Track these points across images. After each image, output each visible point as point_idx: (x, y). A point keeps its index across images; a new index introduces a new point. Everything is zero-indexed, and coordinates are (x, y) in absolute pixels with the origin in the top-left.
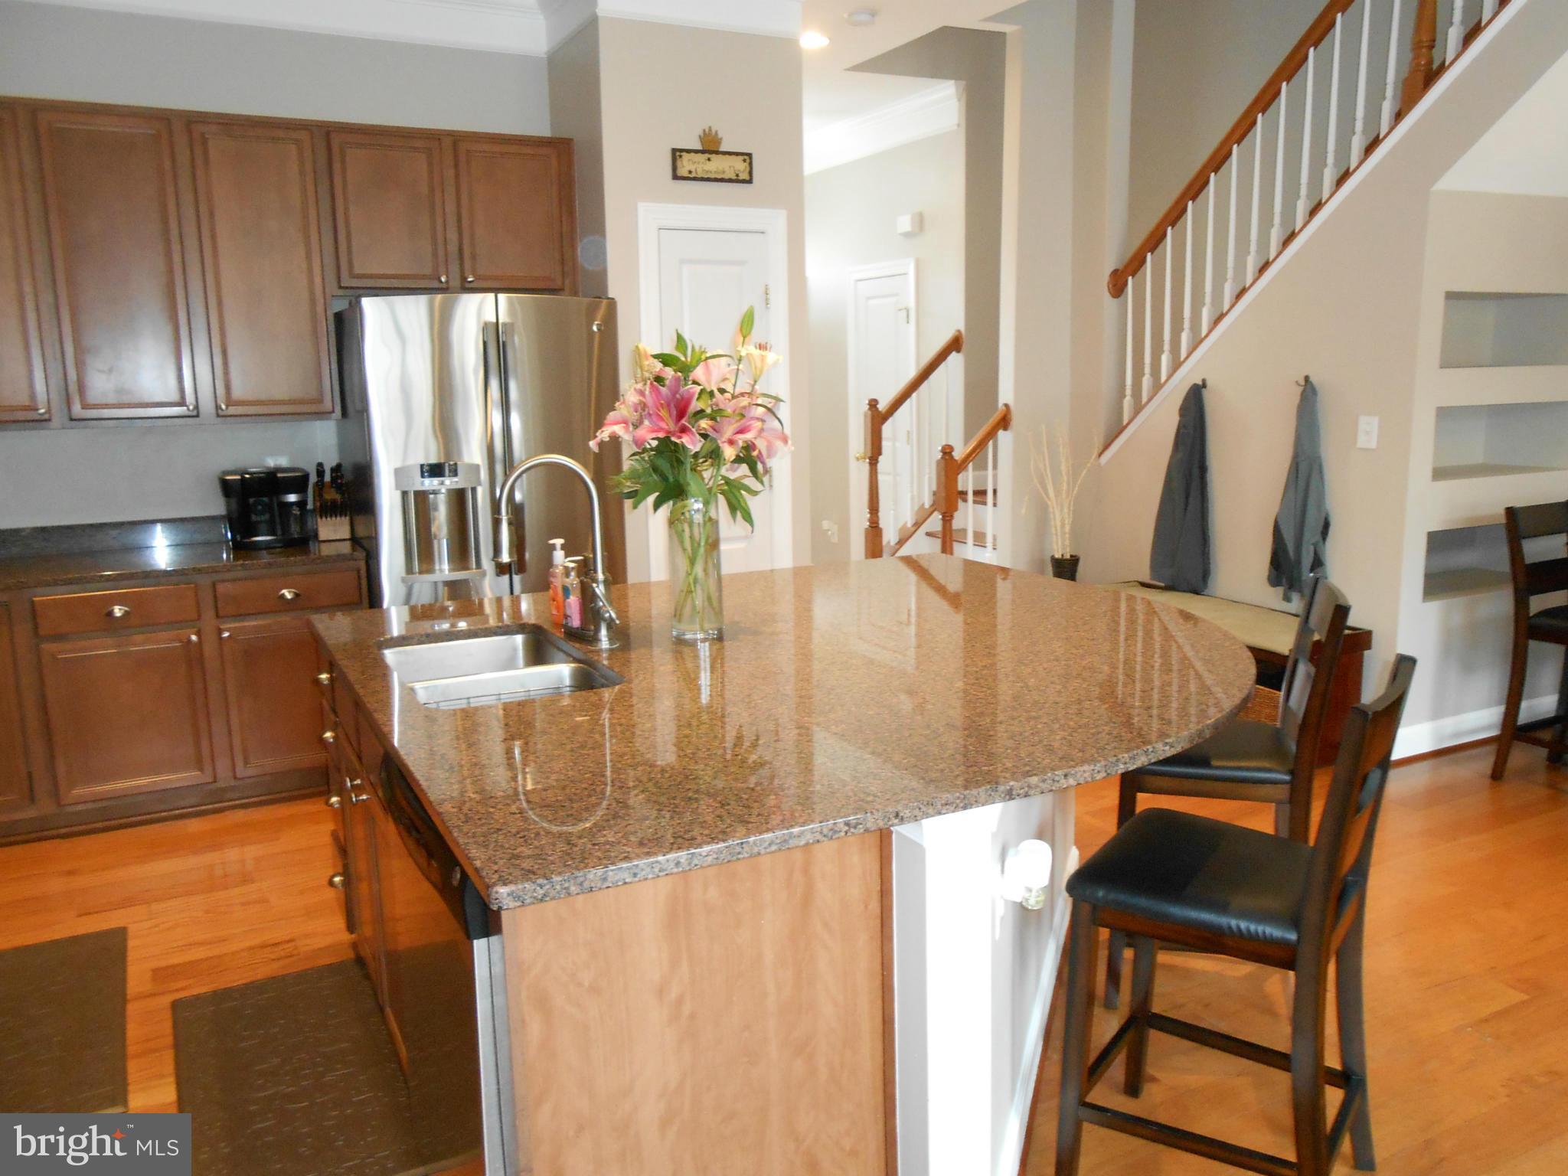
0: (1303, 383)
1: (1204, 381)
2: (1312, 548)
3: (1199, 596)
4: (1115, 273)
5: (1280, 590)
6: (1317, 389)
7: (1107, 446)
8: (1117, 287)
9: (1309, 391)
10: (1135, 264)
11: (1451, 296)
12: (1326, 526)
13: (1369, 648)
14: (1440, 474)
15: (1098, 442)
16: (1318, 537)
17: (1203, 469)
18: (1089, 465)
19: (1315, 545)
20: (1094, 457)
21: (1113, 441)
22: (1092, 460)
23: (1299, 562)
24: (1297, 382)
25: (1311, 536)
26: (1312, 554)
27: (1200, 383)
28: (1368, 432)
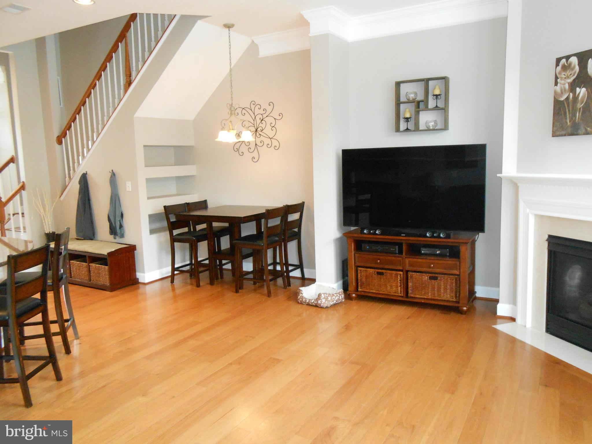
0: (111, 172)
1: (86, 172)
2: (119, 222)
3: (93, 241)
4: (58, 137)
5: (113, 236)
6: (115, 174)
7: (62, 194)
8: (60, 142)
9: (113, 175)
10: (64, 134)
11: (144, 146)
12: (122, 215)
13: (136, 250)
14: (149, 198)
15: (59, 193)
16: (120, 218)
17: (89, 200)
18: (56, 201)
19: (120, 221)
20: (58, 198)
21: (63, 192)
22: (57, 199)
23: (116, 227)
24: (110, 172)
25: (118, 218)
26: (119, 224)
27: (85, 173)
28: (129, 186)
